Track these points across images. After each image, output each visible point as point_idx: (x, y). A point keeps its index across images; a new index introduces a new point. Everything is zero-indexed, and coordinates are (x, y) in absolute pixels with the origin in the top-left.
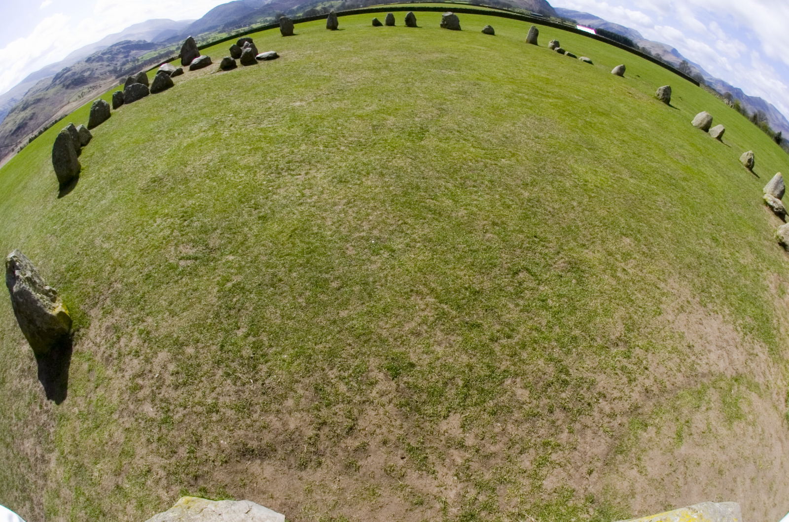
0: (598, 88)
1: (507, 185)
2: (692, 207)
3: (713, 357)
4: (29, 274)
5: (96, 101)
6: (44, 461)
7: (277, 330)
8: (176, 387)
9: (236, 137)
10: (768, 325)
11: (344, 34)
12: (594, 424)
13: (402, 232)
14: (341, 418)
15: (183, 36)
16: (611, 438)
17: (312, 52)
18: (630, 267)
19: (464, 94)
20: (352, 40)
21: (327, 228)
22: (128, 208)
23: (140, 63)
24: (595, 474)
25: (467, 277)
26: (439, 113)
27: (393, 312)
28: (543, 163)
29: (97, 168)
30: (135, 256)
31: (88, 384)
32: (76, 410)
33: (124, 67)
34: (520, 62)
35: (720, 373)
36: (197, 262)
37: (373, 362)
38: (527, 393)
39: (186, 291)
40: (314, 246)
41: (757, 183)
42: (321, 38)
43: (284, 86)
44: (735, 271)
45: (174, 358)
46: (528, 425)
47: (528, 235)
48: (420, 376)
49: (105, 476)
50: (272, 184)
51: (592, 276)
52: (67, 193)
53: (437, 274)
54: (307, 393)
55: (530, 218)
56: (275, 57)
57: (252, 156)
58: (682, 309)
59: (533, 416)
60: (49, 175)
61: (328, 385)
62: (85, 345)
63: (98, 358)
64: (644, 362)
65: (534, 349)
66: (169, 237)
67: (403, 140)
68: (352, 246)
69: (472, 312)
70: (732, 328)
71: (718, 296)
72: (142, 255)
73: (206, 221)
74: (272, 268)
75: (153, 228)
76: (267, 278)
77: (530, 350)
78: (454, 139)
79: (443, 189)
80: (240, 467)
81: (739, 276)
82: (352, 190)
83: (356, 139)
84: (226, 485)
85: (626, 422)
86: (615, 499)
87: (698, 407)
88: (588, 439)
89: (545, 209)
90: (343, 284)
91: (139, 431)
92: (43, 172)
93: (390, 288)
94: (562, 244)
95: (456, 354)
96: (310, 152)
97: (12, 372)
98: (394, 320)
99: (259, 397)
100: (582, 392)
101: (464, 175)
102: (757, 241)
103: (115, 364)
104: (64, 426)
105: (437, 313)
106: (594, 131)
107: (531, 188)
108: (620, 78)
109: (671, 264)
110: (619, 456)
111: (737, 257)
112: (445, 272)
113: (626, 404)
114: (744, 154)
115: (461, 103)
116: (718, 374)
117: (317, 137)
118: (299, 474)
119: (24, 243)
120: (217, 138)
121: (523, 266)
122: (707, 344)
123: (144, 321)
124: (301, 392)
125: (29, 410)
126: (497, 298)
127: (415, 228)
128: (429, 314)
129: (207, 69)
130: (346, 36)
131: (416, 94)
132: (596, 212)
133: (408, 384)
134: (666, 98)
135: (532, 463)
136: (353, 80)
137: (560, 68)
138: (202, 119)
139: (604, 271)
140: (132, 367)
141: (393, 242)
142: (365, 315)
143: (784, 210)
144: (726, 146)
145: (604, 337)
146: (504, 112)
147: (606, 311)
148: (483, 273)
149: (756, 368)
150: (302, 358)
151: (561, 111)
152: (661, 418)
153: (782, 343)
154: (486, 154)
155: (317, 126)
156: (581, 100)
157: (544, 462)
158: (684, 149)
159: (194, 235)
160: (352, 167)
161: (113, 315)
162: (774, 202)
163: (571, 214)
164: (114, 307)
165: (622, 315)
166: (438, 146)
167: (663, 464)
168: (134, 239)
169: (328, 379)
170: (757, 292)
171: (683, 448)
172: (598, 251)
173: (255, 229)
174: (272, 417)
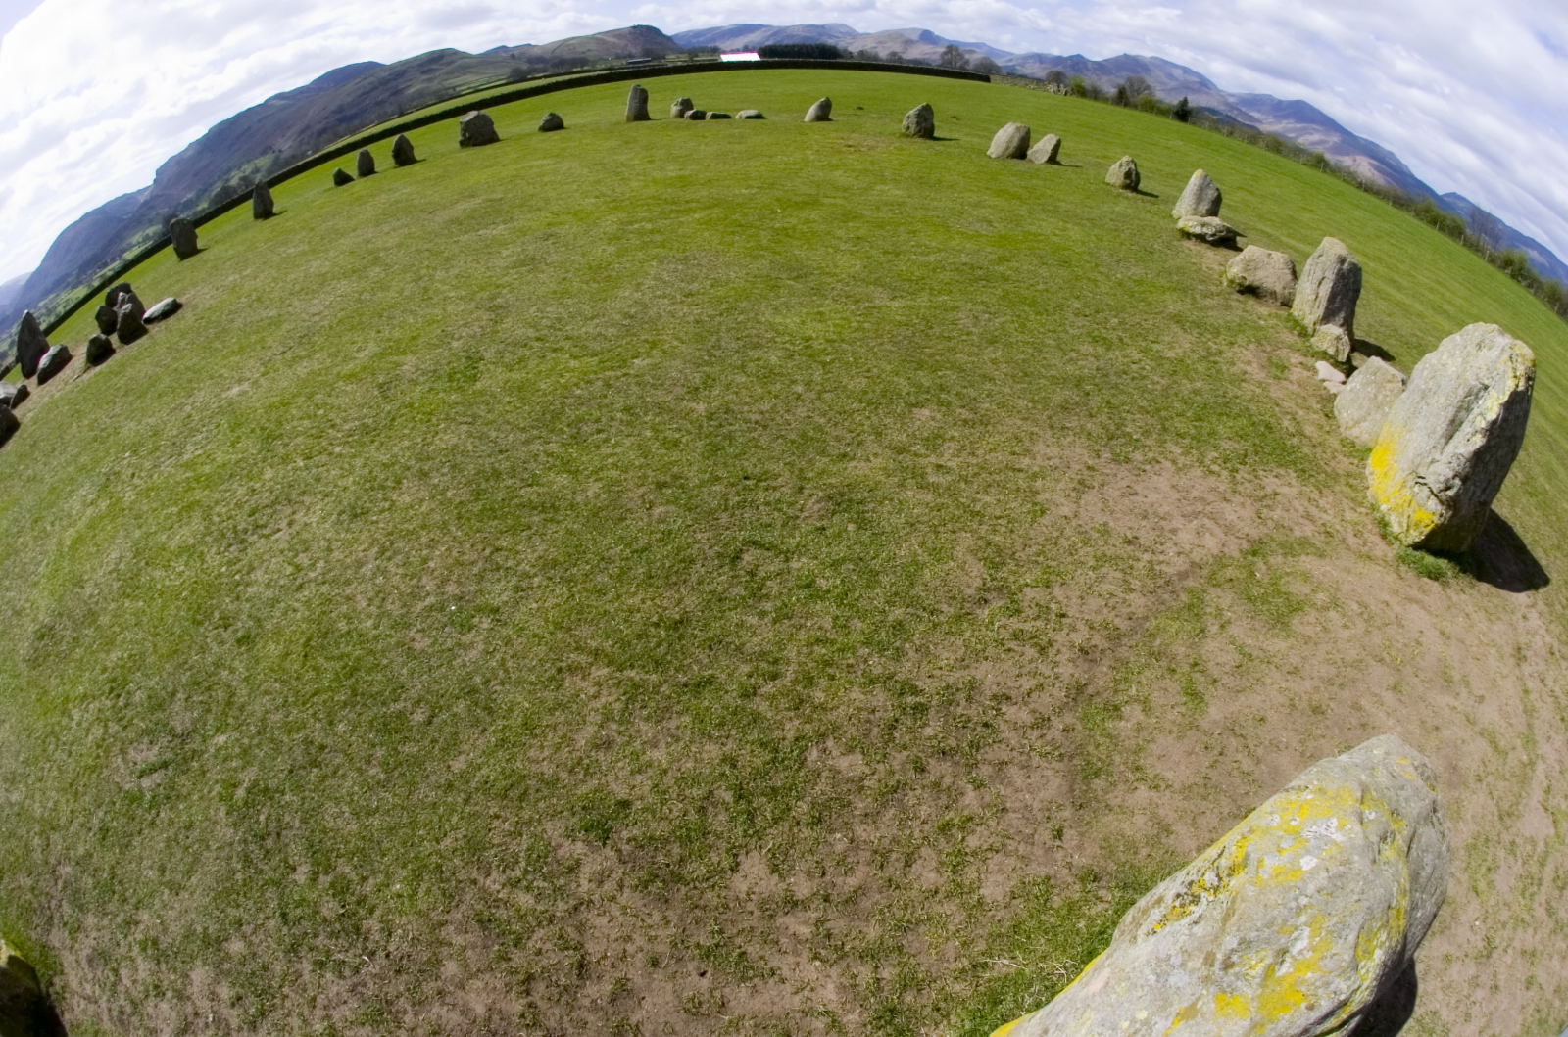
0: (785, 158)
1: (658, 405)
2: (1033, 304)
3: (1185, 537)
7: (360, 844)
8: (253, 1027)
9: (148, 497)
10: (1276, 435)
11: (287, 221)
12: (1015, 753)
13: (498, 569)
14: (553, 955)
15: (16, 314)
16: (1061, 761)
17: (237, 276)
18: (948, 456)
19: (530, 263)
20: (303, 228)
21: (362, 616)
22: (20, 708)
24: (1068, 834)
25: (649, 603)
26: (493, 317)
27: (545, 723)
28: (714, 338)
30: (67, 801)
34: (622, 163)
35: (1215, 557)
36: (170, 771)
37: (554, 830)
38: (858, 758)
39: (176, 835)
40: (352, 658)
41: (1155, 208)
42: (248, 243)
43: (203, 363)
44: (1163, 377)
45: (220, 974)
46: (892, 811)
47: (732, 480)
48: (649, 816)
51: (881, 503)
53: (592, 620)
54: (470, 938)
55: (724, 448)
57: (188, 524)
58: (1083, 486)
59: (892, 792)
61: (498, 907)
62: (76, 1007)
63: (107, 1025)
64: (1053, 607)
65: (832, 678)
66: (104, 740)
68: (418, 631)
69: (685, 662)
70: (1199, 472)
72: (77, 793)
73: (152, 683)
74: (298, 730)
75: (72, 732)
76: (298, 752)
77: (824, 682)
78: (534, 357)
79: (542, 458)
81: (1175, 382)
82: (381, 525)
83: (357, 423)
85: (1073, 720)
86: (1135, 853)
87: (1202, 631)
88: (1019, 782)
89: (746, 421)
90: (433, 709)
93: (519, 682)
94: (801, 470)
95: (693, 749)
96: (283, 479)
98: (552, 738)
99: (394, 981)
100: (960, 710)
101: (573, 417)
102: (1189, 306)
103: (138, 1024)
105: (622, 691)
106: (795, 243)
107: (707, 392)
108: (824, 124)
109: (1025, 419)
110: (1096, 781)
111: (1158, 351)
112: (605, 612)
113: (1055, 692)
115: (529, 283)
116: (1211, 561)
117: (287, 445)
120: (116, 510)
121: (744, 539)
122: (1163, 523)
123: (137, 923)
124: (458, 940)
126: (721, 618)
127: (518, 553)
128: (610, 699)
129: (67, 372)
130: (290, 223)
131: (441, 296)
132: (845, 387)
133: (635, 840)
134: (925, 128)
135: (938, 871)
136: (322, 308)
137: (702, 147)
138: (81, 479)
139: (902, 485)
140: (165, 1020)
141: (489, 594)
142: (497, 752)
143: (1229, 230)
144: (1070, 169)
145: (953, 598)
146: (613, 270)
147: (937, 554)
148: (676, 584)
149: (1285, 515)
150: (427, 878)
151: (721, 228)
152: (1139, 682)
153: (1319, 450)
154: (601, 362)
155: (280, 423)
156: (754, 194)
157: (959, 859)
158: (984, 207)
159: (143, 719)
160: (366, 481)
161: (85, 931)
162: (1203, 225)
163: (799, 411)
164: (80, 915)
165: (970, 546)
166: (508, 381)
167: (1190, 753)
168: (51, 766)
169: (491, 895)
170: (1226, 392)
171: (1212, 710)
172: (875, 454)
173: (240, 667)
174: (437, 1009)
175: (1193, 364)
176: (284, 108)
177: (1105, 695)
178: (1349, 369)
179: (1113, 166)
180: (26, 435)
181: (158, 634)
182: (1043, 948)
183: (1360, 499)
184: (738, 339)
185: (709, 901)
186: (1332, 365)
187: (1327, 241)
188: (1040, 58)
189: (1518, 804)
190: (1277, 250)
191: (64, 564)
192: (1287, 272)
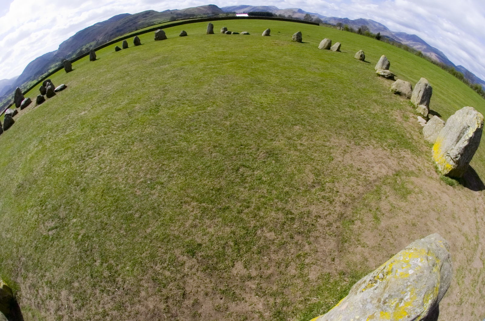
0: (256, 47)
1: (215, 122)
2: (331, 95)
3: (376, 169)
7: (117, 254)
8: (80, 309)
9: (54, 145)
10: (405, 139)
11: (100, 61)
12: (321, 234)
13: (163, 171)
14: (175, 291)
15: (14, 89)
16: (335, 237)
17: (84, 78)
18: (304, 141)
19: (176, 77)
20: (105, 64)
21: (120, 184)
22: (12, 209)
24: (336, 260)
25: (210, 183)
26: (164, 93)
27: (176, 219)
28: (233, 101)
30: (25, 238)
34: (205, 47)
35: (385, 176)
36: (58, 230)
37: (177, 252)
38: (273, 234)
39: (59, 249)
40: (117, 196)
41: (369, 66)
42: (88, 68)
43: (73, 104)
44: (370, 119)
45: (70, 293)
46: (283, 250)
47: (237, 146)
48: (207, 249)
51: (283, 155)
53: (192, 187)
54: (150, 284)
55: (235, 136)
57: (67, 154)
58: (345, 152)
59: (283, 245)
62: (24, 301)
63: (33, 307)
64: (335, 189)
65: (266, 208)
66: (38, 219)
68: (138, 189)
69: (221, 202)
70: (381, 149)
72: (28, 235)
73: (54, 202)
74: (99, 218)
75: (28, 216)
76: (99, 225)
77: (263, 210)
78: (177, 106)
79: (178, 137)
81: (374, 121)
82: (127, 156)
83: (121, 124)
85: (339, 225)
86: (357, 267)
87: (380, 198)
88: (322, 243)
89: (242, 128)
90: (141, 213)
93: (169, 206)
94: (258, 143)
95: (222, 229)
96: (97, 141)
98: (178, 224)
99: (125, 297)
100: (305, 220)
101: (188, 125)
102: (379, 97)
103: (43, 307)
105: (201, 210)
106: (258, 73)
107: (230, 118)
108: (268, 37)
109: (328, 130)
110: (346, 244)
111: (369, 111)
112: (196, 185)
113: (334, 215)
115: (175, 83)
116: (384, 177)
117: (99, 130)
120: (44, 149)
121: (240, 164)
122: (369, 164)
123: (45, 276)
124: (146, 285)
126: (232, 188)
127: (170, 166)
128: (197, 212)
129: (30, 106)
130: (101, 62)
131: (148, 86)
132: (273, 118)
133: (202, 256)
134: (299, 38)
135: (296, 270)
136: (111, 89)
137: (230, 43)
138: (33, 139)
139: (289, 149)
140: (52, 306)
141: (160, 178)
142: (161, 227)
143: (392, 74)
144: (344, 53)
145: (304, 185)
146: (202, 80)
147: (299, 171)
148: (218, 177)
149: (407, 164)
150: (137, 265)
151: (235, 68)
152: (360, 214)
153: (418, 144)
154: (197, 108)
155: (97, 124)
156: (247, 57)
157: (302, 266)
158: (317, 64)
159: (50, 213)
160: (123, 142)
161: (29, 278)
162: (384, 72)
163: (258, 125)
164: (27, 273)
165: (310, 169)
166: (168, 113)
167: (375, 236)
168: (20, 227)
169: (157, 271)
170: (390, 125)
171: (382, 223)
172: (282, 140)
173: (81, 198)
174: (138, 306)
175: (380, 115)
176: (99, 27)
177: (350, 217)
178: (427, 119)
179: (357, 53)
180: (16, 125)
181: (56, 187)
182: (327, 295)
183: (430, 160)
184: (240, 102)
185: (224, 276)
186: (422, 117)
187: (422, 79)
188: (335, 19)
189: (473, 257)
190: (406, 81)
191: (27, 165)
192: (410, 88)
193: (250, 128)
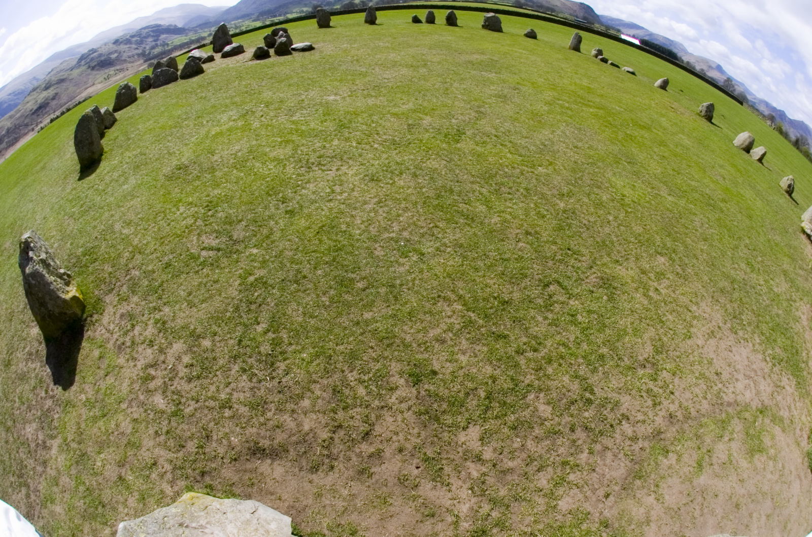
0: (641, 100)
1: (542, 194)
2: (729, 230)
3: (740, 386)
4: (43, 256)
5: (123, 83)
6: (46, 447)
8: (190, 380)
9: (267, 128)
10: (798, 358)
11: (382, 29)
12: (615, 446)
13: (433, 236)
14: (357, 422)
15: (216, 22)
16: (630, 462)
17: (349, 46)
18: (663, 286)
19: (503, 98)
20: (390, 36)
21: (355, 227)
22: (151, 194)
23: (170, 48)
24: (611, 498)
25: (497, 286)
26: (477, 116)
27: (419, 317)
28: (580, 174)
29: (120, 152)
30: (155, 244)
31: (98, 371)
32: (83, 397)
33: (153, 51)
34: (562, 68)
35: (746, 404)
36: (220, 253)
37: (395, 367)
38: (549, 409)
39: (207, 282)
40: (341, 244)
41: (795, 209)
42: (359, 32)
43: (318, 79)
44: (768, 299)
45: (190, 350)
46: (548, 442)
47: (562, 247)
48: (442, 384)
49: (108, 467)
50: (302, 178)
51: (624, 293)
52: (88, 176)
53: (467, 281)
54: (325, 395)
55: (564, 230)
56: (310, 48)
57: (283, 148)
58: (712, 335)
59: (554, 433)
60: (69, 157)
61: (347, 388)
62: (98, 331)
63: (110, 345)
64: (671, 386)
65: (560, 365)
66: (191, 226)
67: (438, 142)
68: (380, 246)
69: (499, 322)
70: (761, 358)
71: (750, 324)
72: (163, 243)
73: (231, 212)
74: (297, 264)
75: (175, 215)
76: (291, 274)
77: (555, 365)
78: (490, 144)
79: (477, 194)
80: (249, 466)
81: (772, 305)
82: (384, 190)
83: (390, 137)
84: (233, 484)
85: (648, 446)
86: (629, 525)
87: (721, 437)
88: (608, 461)
89: (580, 222)
90: (369, 284)
91: (148, 423)
92: (64, 153)
93: (417, 292)
94: (595, 258)
95: (480, 364)
96: (342, 148)
97: (19, 355)
98: (419, 326)
99: (274, 395)
100: (605, 412)
101: (499, 181)
102: (792, 270)
103: (128, 352)
104: (69, 412)
105: (463, 321)
106: (634, 145)
107: (567, 199)
108: (662, 91)
109: (703, 287)
110: (638, 481)
111: (771, 285)
112: (474, 280)
113: (649, 428)
114: (785, 178)
115: (500, 107)
116: (743, 404)
117: (351, 133)
118: (310, 477)
119: (40, 224)
120: (246, 128)
121: (554, 278)
122: (735, 373)
123: (160, 311)
124: (318, 393)
125: (34, 394)
126: (526, 310)
128: (455, 321)
129: (240, 57)
130: (384, 31)
131: (454, 95)
132: (632, 228)
133: (429, 391)
134: (709, 114)
135: (549, 482)
136: (390, 77)
137: (603, 77)
138: (232, 107)
139: (636, 289)
140: (145, 357)
141: (423, 245)
142: (389, 319)
144: (766, 169)
145: (632, 357)
146: (543, 119)
147: (635, 330)
148: (513, 283)
149: (782, 401)
150: (321, 358)
151: (601, 121)
152: (683, 445)
154: (522, 161)
155: (350, 122)
156: (621, 112)
157: (561, 481)
158: (724, 169)
159: (218, 225)
160: (385, 166)
161: (129, 302)
163: (606, 229)
164: (131, 294)
165: (651, 336)
166: (474, 150)
167: (681, 493)
168: (155, 226)
169: (347, 381)
170: (789, 323)
171: (702, 478)
172: (631, 268)
173: (282, 223)
174: (286, 417)
175: (783, 300)
177: (667, 443)
180: (206, 77)
181: (245, 191)
184: (592, 180)
185: (444, 437)
188: (768, 105)
191: (207, 142)
193: (593, 227)
